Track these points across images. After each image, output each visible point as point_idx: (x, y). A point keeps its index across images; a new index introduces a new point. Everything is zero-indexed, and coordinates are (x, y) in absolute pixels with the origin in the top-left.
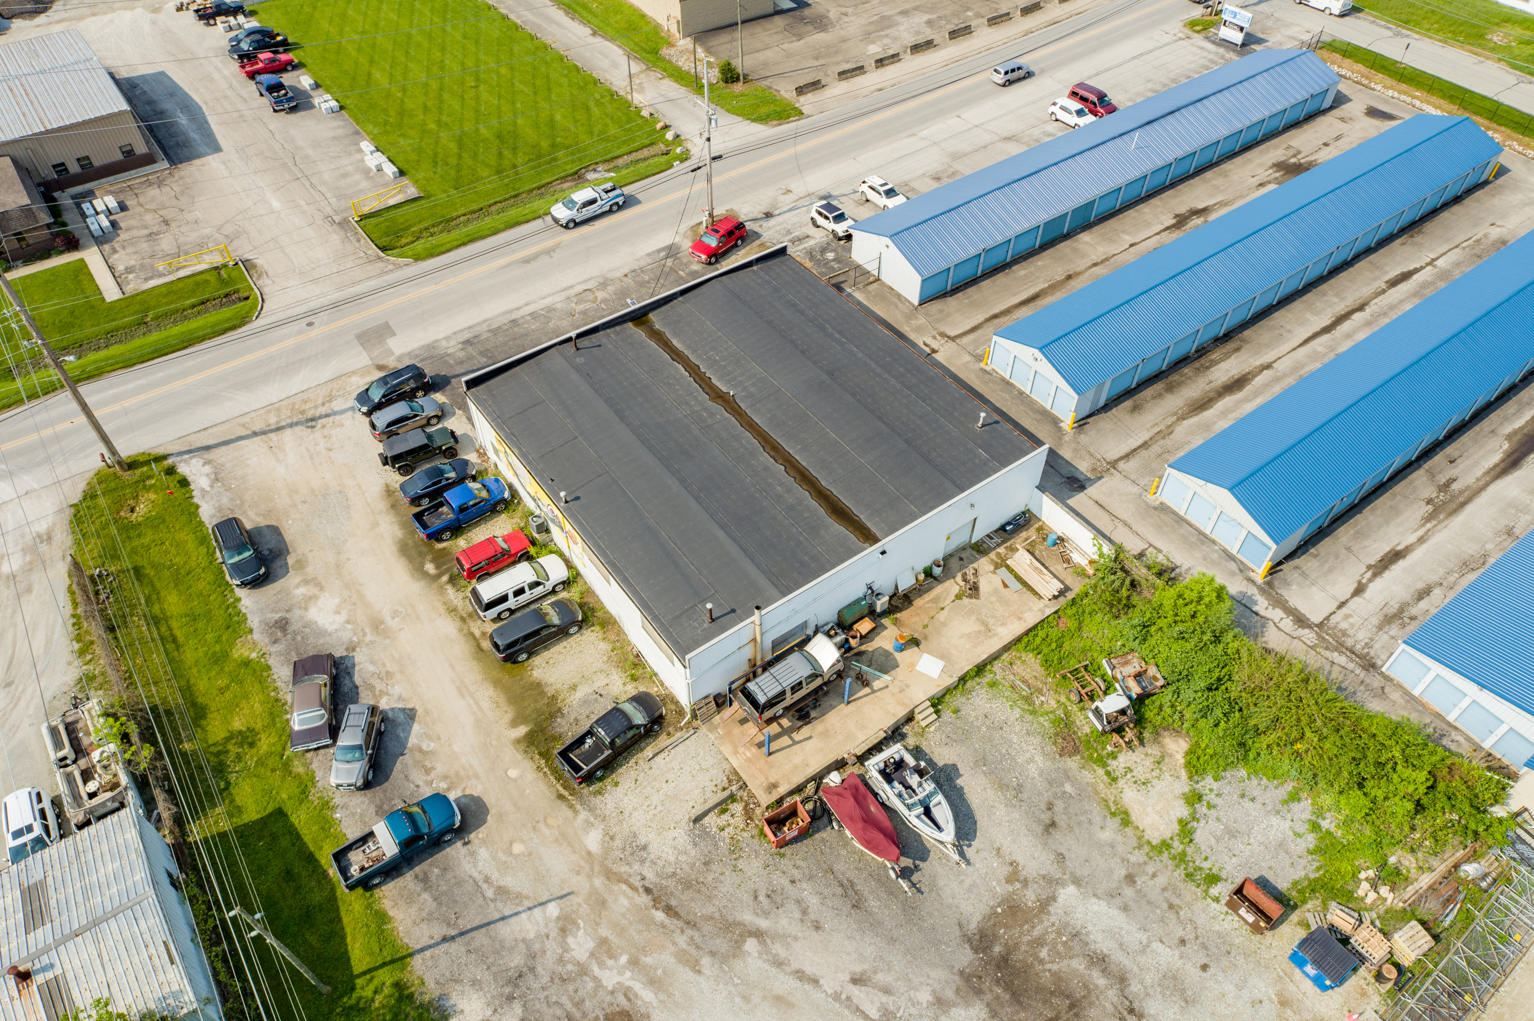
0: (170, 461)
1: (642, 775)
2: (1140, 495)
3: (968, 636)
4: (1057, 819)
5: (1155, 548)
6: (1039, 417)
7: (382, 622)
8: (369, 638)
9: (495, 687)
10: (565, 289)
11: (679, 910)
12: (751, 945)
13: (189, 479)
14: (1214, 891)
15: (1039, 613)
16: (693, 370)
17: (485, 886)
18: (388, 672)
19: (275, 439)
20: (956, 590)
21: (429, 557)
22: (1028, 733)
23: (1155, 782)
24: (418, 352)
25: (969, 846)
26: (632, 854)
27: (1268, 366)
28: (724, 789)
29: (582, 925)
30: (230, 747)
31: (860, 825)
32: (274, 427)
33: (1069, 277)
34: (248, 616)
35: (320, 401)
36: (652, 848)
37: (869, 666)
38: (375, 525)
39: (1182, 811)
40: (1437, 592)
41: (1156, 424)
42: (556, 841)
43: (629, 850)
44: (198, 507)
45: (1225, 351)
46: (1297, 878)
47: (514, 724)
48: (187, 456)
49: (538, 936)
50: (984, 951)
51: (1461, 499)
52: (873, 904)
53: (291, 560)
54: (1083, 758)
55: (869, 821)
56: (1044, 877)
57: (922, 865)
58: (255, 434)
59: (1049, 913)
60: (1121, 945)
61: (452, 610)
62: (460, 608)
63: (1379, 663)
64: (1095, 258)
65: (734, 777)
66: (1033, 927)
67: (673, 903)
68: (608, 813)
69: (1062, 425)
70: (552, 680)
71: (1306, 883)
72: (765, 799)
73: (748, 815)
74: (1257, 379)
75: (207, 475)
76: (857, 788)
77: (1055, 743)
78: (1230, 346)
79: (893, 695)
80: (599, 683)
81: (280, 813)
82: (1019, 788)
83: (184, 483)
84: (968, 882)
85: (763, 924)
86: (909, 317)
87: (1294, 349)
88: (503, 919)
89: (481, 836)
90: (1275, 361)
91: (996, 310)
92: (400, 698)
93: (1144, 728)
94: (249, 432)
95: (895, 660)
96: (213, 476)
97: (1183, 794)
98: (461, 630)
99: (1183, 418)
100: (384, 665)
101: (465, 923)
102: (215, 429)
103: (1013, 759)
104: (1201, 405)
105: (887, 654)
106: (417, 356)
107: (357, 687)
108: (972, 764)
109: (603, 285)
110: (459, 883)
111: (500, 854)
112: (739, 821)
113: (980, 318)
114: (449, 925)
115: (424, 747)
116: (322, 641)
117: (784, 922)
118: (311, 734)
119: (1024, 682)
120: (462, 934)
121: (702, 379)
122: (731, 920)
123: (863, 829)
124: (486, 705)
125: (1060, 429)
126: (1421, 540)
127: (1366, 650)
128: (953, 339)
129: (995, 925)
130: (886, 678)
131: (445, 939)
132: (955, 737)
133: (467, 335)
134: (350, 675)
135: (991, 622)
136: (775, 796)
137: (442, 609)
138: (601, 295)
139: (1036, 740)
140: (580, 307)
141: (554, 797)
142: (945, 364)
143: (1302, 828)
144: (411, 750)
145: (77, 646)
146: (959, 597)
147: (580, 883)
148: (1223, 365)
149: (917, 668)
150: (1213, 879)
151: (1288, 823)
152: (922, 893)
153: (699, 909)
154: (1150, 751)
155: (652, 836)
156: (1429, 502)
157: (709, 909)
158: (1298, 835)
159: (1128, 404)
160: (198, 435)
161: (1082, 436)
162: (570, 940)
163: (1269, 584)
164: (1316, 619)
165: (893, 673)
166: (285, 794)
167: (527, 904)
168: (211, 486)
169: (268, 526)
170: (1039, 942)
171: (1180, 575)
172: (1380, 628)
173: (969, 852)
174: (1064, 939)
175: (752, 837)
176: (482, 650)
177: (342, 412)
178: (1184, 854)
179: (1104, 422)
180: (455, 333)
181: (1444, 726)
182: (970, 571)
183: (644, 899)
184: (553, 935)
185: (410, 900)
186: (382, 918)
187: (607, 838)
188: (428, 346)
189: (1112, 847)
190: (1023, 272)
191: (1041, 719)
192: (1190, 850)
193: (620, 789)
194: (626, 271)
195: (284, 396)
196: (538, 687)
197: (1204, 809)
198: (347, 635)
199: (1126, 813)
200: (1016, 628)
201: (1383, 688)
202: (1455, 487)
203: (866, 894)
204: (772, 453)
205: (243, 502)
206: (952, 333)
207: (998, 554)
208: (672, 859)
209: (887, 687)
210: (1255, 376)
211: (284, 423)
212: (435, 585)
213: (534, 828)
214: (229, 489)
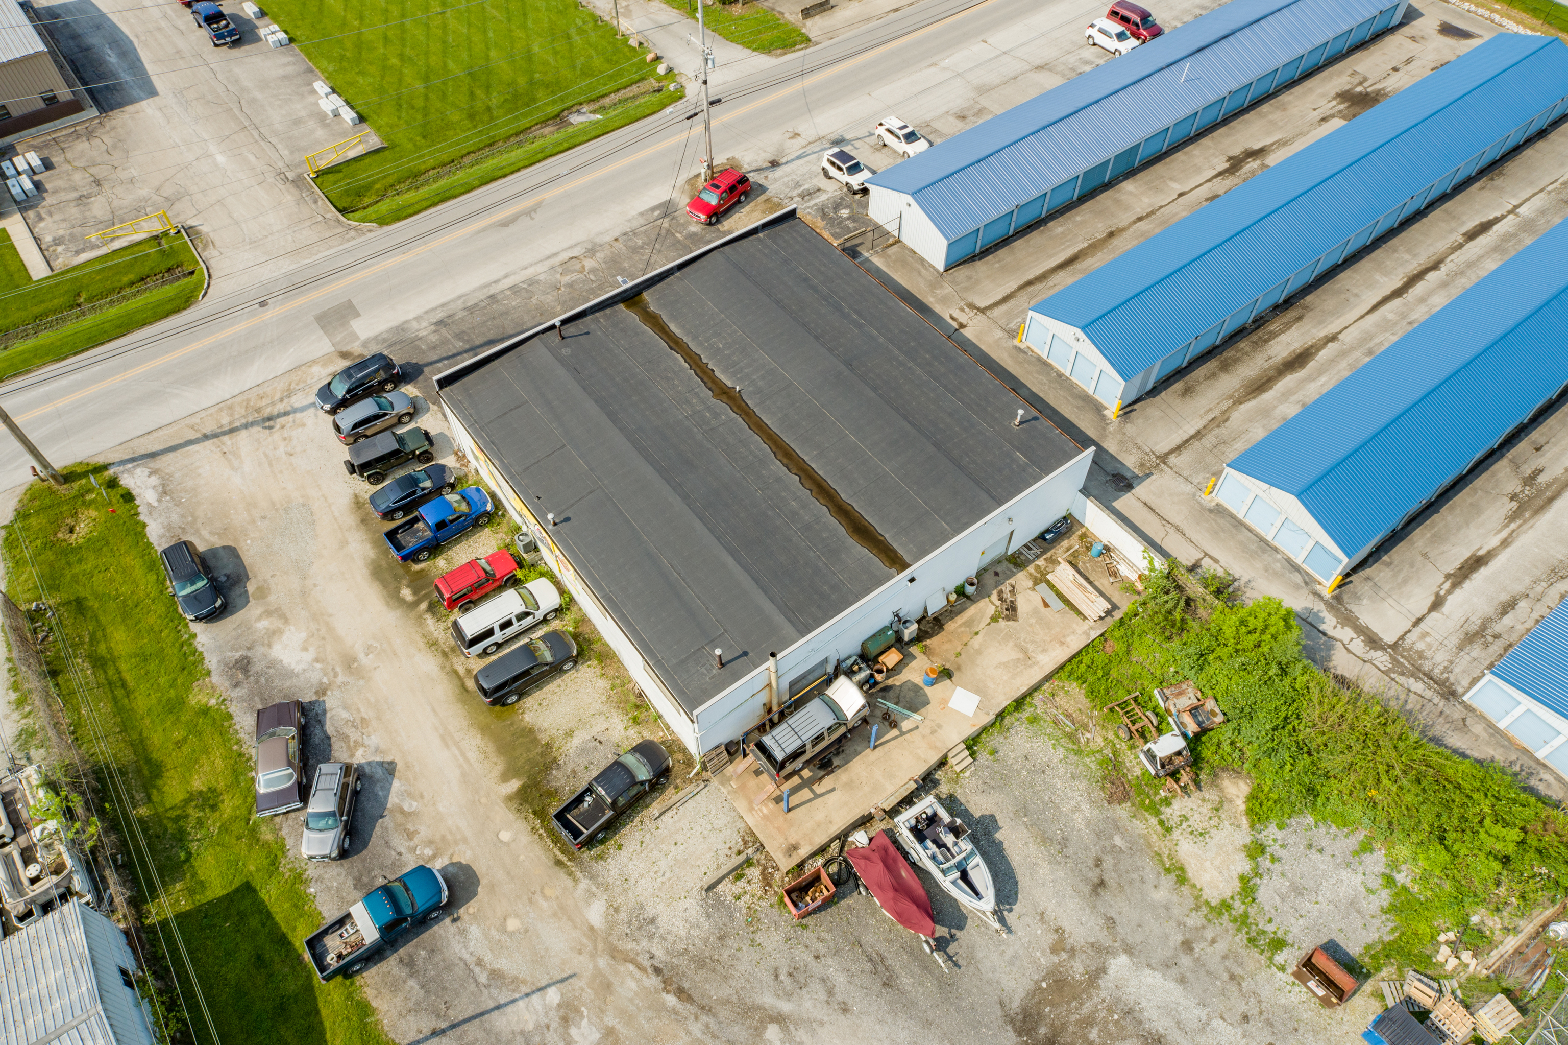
0: (111, 472)
1: (648, 836)
2: (1194, 495)
3: (1005, 665)
4: (1106, 877)
5: (1211, 558)
6: (1080, 403)
7: (355, 660)
8: (340, 679)
9: (483, 735)
10: (548, 258)
11: (691, 992)
12: (772, 1032)
13: (134, 493)
14: (1280, 958)
15: (1084, 637)
16: (694, 360)
17: (477, 970)
18: (363, 719)
19: (229, 443)
20: (991, 610)
21: (405, 582)
22: (1073, 777)
23: (1213, 832)
24: (385, 336)
25: (1010, 910)
26: (639, 928)
27: (1333, 338)
28: (739, 853)
29: (585, 1013)
30: (190, 811)
31: (891, 894)
32: (226, 428)
33: (1111, 235)
34: (205, 654)
35: (277, 397)
36: (662, 921)
37: (896, 704)
38: (344, 543)
39: (1243, 865)
40: (1523, 604)
41: (1210, 410)
42: (555, 915)
43: (635, 924)
44: (144, 526)
45: (1285, 320)
46: (1370, 941)
47: (505, 777)
48: (130, 466)
49: (538, 1027)
50: (1028, 1034)
51: (1548, 494)
52: (906, 981)
53: (251, 587)
54: (1133, 805)
55: (900, 888)
56: (1093, 945)
57: (958, 934)
58: (206, 437)
59: (1098, 987)
60: (1178, 1023)
61: (433, 644)
62: (441, 641)
63: (1460, 690)
64: (1140, 211)
65: (751, 839)
66: (1081, 1004)
67: (686, 985)
68: (611, 881)
69: (1106, 412)
70: (545, 725)
71: (1380, 947)
72: (785, 864)
73: (767, 880)
74: (1321, 353)
75: (154, 487)
76: (886, 850)
77: (1103, 788)
78: (1291, 314)
79: (924, 737)
80: (598, 727)
81: (247, 889)
82: (1064, 842)
83: (128, 497)
84: (1010, 952)
85: (786, 1007)
86: (933, 286)
87: (1362, 317)
88: (498, 1007)
89: (471, 910)
90: (1341, 332)
91: (1030, 276)
92: (377, 750)
93: (1201, 769)
94: (199, 435)
95: (926, 695)
96: (160, 489)
97: (1245, 846)
98: (443, 667)
99: (1239, 402)
100: (358, 710)
101: (456, 1015)
102: (161, 432)
103: (1057, 807)
104: (1260, 386)
105: (916, 689)
106: (384, 340)
107: (329, 738)
108: (1011, 815)
109: (591, 252)
110: (449, 968)
111: (494, 932)
112: (756, 887)
113: (1013, 285)
114: (438, 1016)
115: (406, 808)
116: (288, 684)
117: (808, 1004)
118: (279, 797)
119: (1068, 716)
120: (453, 1026)
121: (704, 372)
122: (750, 1004)
123: (894, 899)
124: (473, 755)
125: (1103, 418)
126: (1505, 543)
127: (1445, 675)
128: (983, 311)
129: (1040, 1002)
130: (916, 717)
131: (435, 1033)
132: (992, 783)
133: (440, 315)
134: (321, 723)
135: (1031, 647)
136: (796, 860)
137: (421, 643)
138: (589, 264)
139: (1081, 785)
140: (566, 279)
141: (551, 863)
142: (975, 341)
143: (1375, 883)
144: (391, 811)
145: (13, 696)
146: (994, 619)
147: (582, 964)
148: (1283, 338)
149: (952, 704)
150: (1278, 944)
151: (1360, 878)
152: (959, 967)
153: (715, 991)
154: (1207, 796)
155: (660, 907)
156: (1513, 497)
157: (726, 992)
158: (1371, 891)
159: (1179, 386)
160: (142, 440)
161: (1128, 425)
162: (573, 1031)
163: (1338, 598)
164: (1389, 638)
165: (923, 711)
166: (253, 865)
167: (525, 989)
168: (159, 501)
169: (224, 547)
170: (1088, 1022)
171: (1238, 589)
172: (1460, 648)
173: (1010, 918)
174: (1116, 1017)
175: (772, 906)
176: (467, 691)
177: (303, 409)
178: (1246, 915)
179: (1152, 409)
180: (426, 312)
181: (1534, 765)
182: (1006, 588)
183: (653, 981)
184: (554, 1025)
185: (395, 987)
186: (364, 1010)
187: (611, 910)
188: (397, 328)
189: (1167, 909)
190: (1060, 230)
191: (1087, 760)
192: (1252, 911)
193: (624, 853)
194: (617, 234)
195: (237, 392)
196: (530, 733)
197: (1268, 863)
198: (316, 676)
199: (1182, 869)
200: (1059, 655)
201: (1464, 720)
202: (1542, 479)
203: (897, 969)
204: (785, 461)
205: (195, 519)
206: (982, 304)
207: (1038, 568)
208: (683, 933)
209: (917, 727)
210: (1318, 350)
211: (237, 424)
212: (413, 614)
213: (530, 900)
214: (178, 504)
